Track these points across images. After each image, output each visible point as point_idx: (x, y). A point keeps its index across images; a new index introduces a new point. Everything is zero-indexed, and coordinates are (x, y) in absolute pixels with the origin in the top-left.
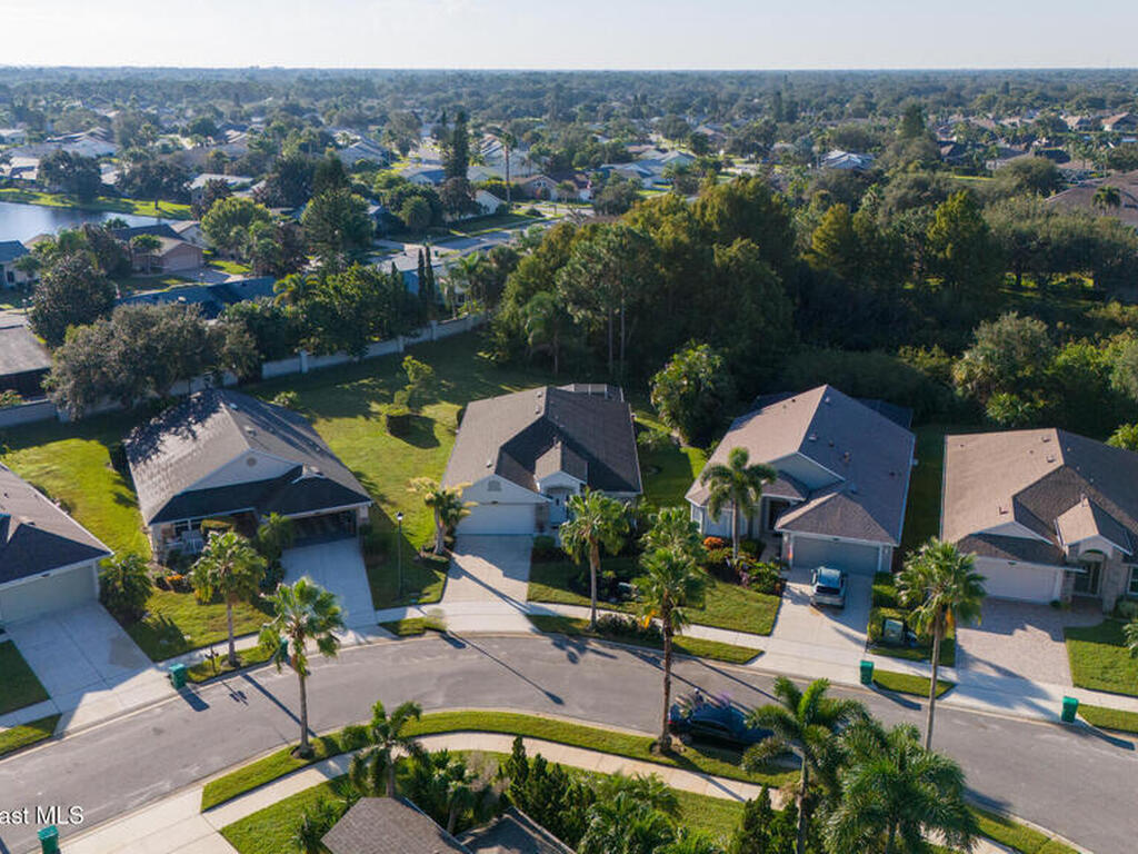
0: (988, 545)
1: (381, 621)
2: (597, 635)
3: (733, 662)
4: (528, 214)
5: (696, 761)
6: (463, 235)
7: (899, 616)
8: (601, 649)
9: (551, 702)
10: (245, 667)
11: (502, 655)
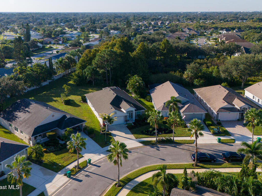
0: (224, 110)
1: (106, 150)
2: (158, 143)
3: (191, 143)
4: (49, 47)
5: (204, 166)
6: (36, 54)
7: (215, 127)
8: (161, 146)
9: (162, 160)
10: (82, 168)
11: (142, 152)
